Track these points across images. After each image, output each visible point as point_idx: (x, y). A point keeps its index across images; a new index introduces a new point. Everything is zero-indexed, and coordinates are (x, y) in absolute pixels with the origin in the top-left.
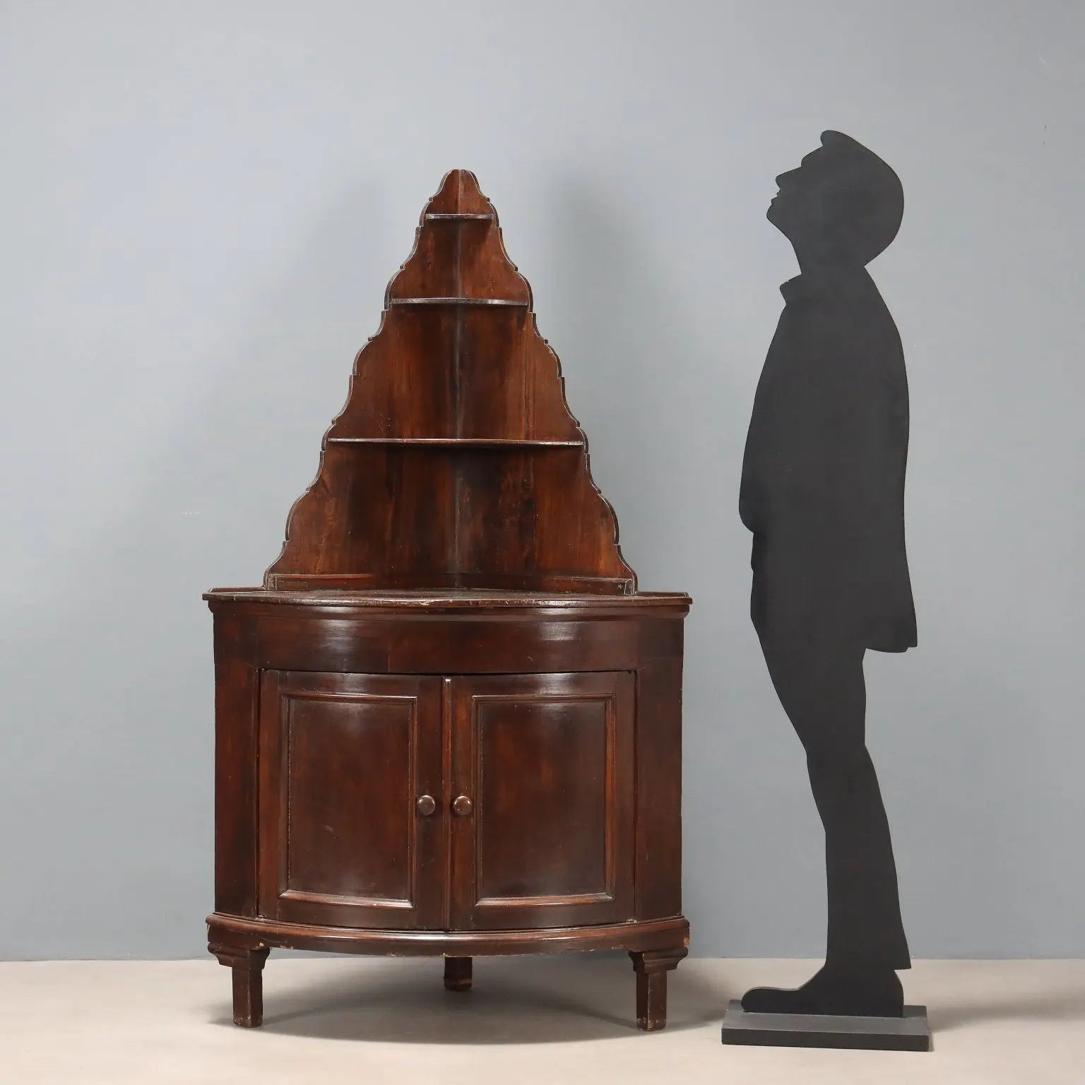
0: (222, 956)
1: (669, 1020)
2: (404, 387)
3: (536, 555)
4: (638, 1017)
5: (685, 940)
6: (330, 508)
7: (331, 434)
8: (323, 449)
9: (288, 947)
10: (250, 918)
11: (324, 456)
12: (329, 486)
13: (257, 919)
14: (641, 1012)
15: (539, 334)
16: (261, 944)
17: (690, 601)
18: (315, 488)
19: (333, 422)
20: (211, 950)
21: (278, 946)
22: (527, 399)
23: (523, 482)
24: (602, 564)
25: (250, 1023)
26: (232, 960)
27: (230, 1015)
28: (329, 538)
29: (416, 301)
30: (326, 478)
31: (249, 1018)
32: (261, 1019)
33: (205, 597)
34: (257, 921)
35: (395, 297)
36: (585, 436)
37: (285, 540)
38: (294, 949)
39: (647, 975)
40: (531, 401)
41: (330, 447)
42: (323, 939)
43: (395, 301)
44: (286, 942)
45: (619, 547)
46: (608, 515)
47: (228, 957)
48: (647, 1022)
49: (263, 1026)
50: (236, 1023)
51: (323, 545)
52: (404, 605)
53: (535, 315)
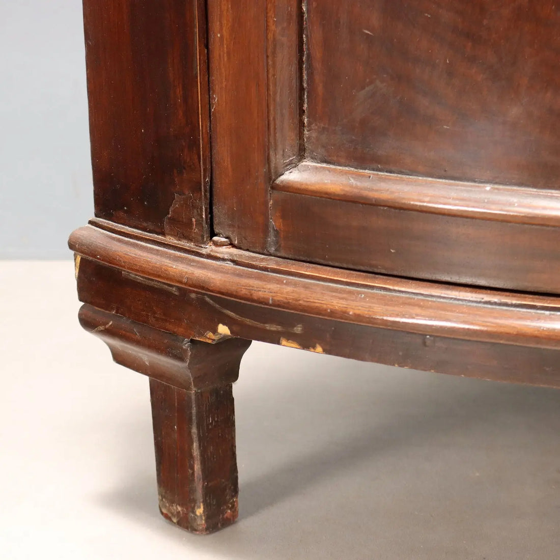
10: (190, 245)
13: (209, 248)
16: (223, 330)
25: (201, 522)
31: (200, 511)
34: (209, 257)
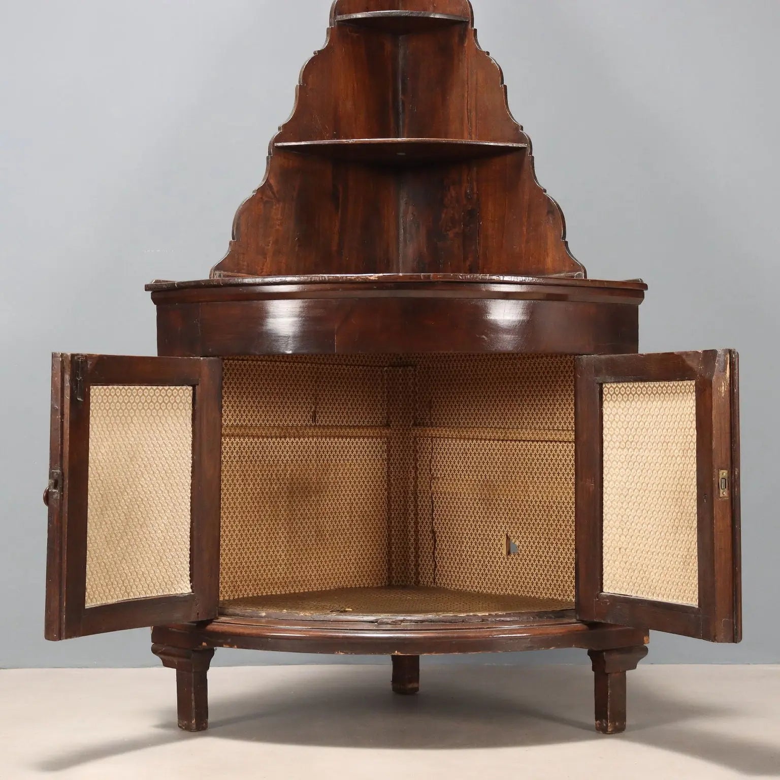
0: (166, 658)
1: (629, 721)
2: (349, 105)
3: (480, 262)
4: (596, 720)
5: (645, 638)
6: (277, 212)
7: (278, 139)
8: (270, 153)
9: (231, 646)
11: (271, 160)
12: (275, 189)
14: (600, 713)
15: (480, 47)
16: (204, 644)
17: (645, 287)
18: (261, 190)
19: (279, 129)
20: (154, 651)
21: (221, 646)
22: (469, 111)
23: (466, 193)
24: (549, 262)
25: (194, 727)
26: (176, 660)
27: (175, 718)
28: (276, 242)
29: (359, 16)
30: (272, 181)
31: (194, 721)
32: (206, 723)
33: (148, 288)
35: (340, 14)
36: (529, 139)
37: (231, 240)
38: (238, 648)
39: (607, 674)
40: (473, 113)
41: (277, 152)
42: (267, 637)
43: (339, 18)
44: (229, 640)
45: (566, 243)
46: (555, 213)
47: (170, 658)
48: (607, 725)
49: (209, 730)
50: (180, 727)
51: (270, 248)
52: (350, 279)
53: (475, 30)
